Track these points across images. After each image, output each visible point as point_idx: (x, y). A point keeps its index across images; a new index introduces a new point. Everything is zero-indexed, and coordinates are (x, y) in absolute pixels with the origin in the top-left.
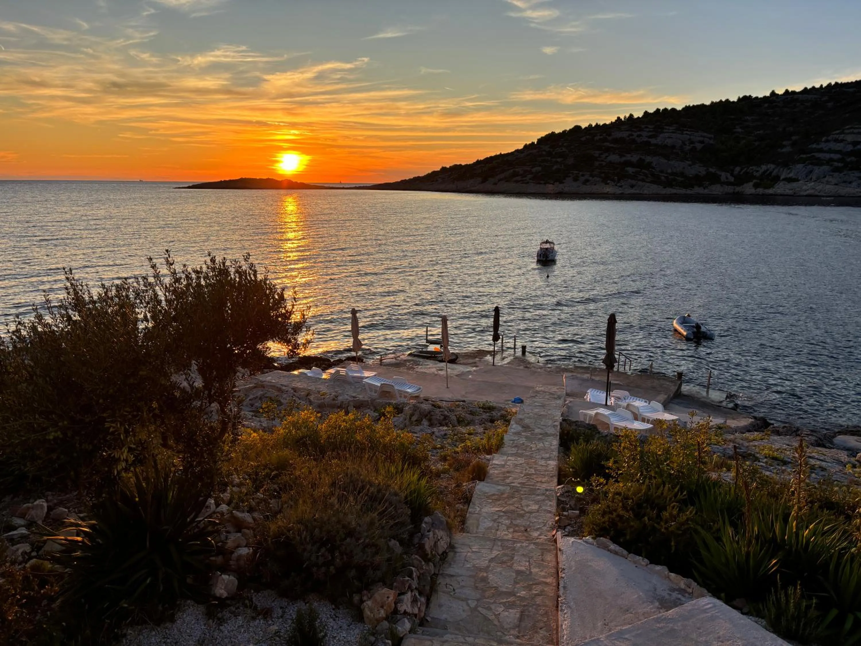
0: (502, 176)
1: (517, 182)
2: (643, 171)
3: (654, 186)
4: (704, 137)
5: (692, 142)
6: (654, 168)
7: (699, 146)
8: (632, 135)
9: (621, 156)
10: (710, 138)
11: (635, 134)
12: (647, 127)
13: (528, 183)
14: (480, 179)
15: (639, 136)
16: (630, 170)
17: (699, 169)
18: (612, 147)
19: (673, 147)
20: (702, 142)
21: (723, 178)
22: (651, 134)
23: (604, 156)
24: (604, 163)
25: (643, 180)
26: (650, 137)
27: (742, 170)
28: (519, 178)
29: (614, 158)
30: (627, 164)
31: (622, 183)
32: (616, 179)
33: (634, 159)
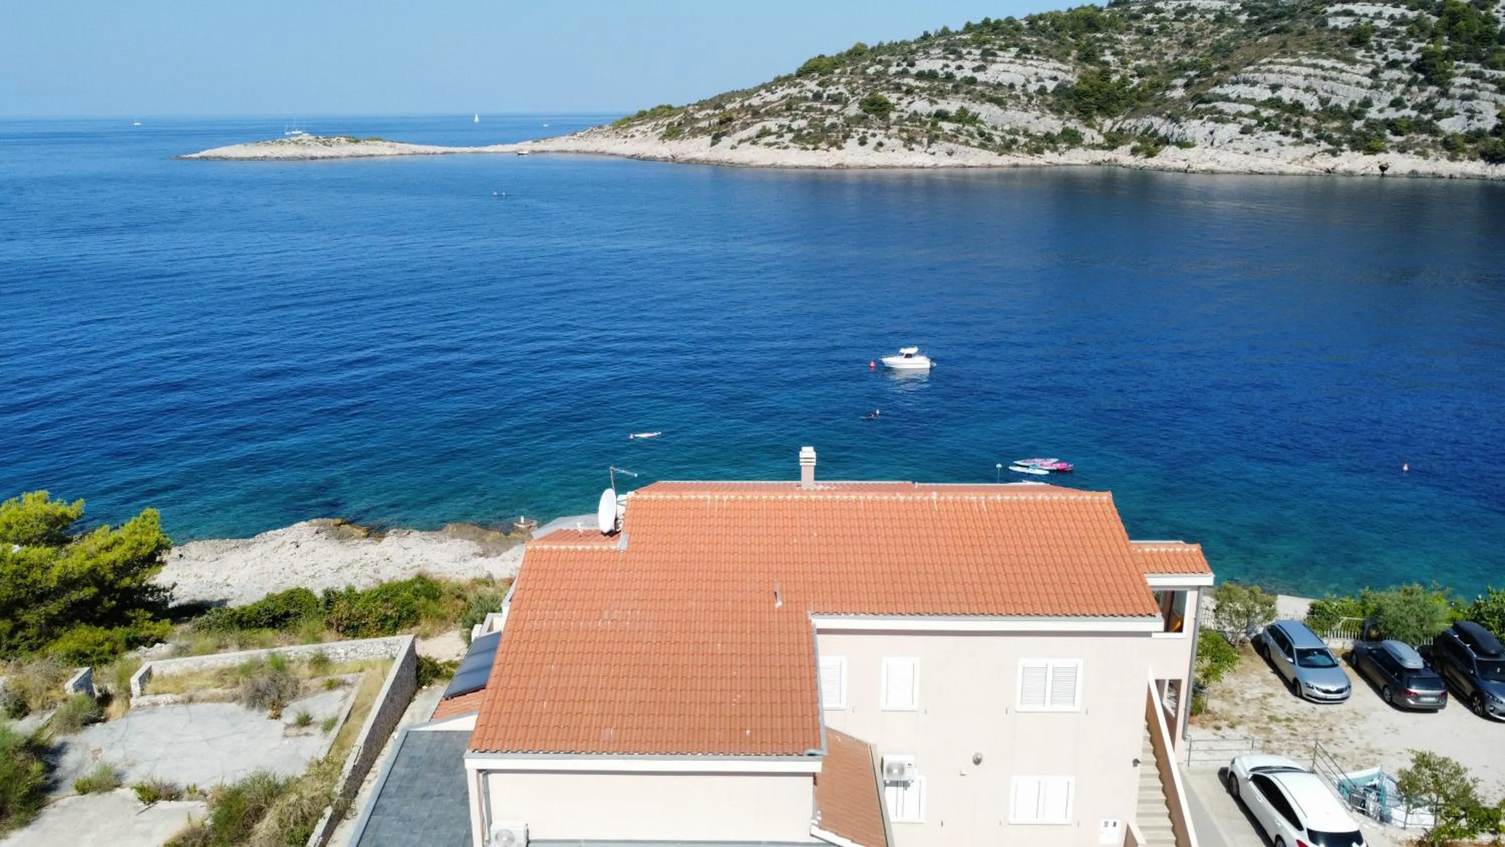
0: (744, 134)
1: (769, 145)
2: (967, 127)
3: (985, 153)
4: (1059, 69)
5: (1040, 80)
6: (982, 122)
7: (1051, 86)
8: (947, 66)
9: (932, 102)
10: (1067, 72)
11: (953, 65)
12: (970, 53)
13: (786, 148)
14: (708, 139)
15: (960, 68)
16: (947, 127)
17: (1052, 124)
18: (917, 87)
19: (1012, 86)
20: (1055, 79)
21: (1087, 140)
22: (976, 64)
23: (904, 103)
24: (906, 116)
25: (967, 143)
26: (975, 70)
27: (1114, 124)
28: (771, 139)
29: (922, 106)
30: (942, 116)
31: (935, 147)
32: (925, 140)
33: (952, 106)
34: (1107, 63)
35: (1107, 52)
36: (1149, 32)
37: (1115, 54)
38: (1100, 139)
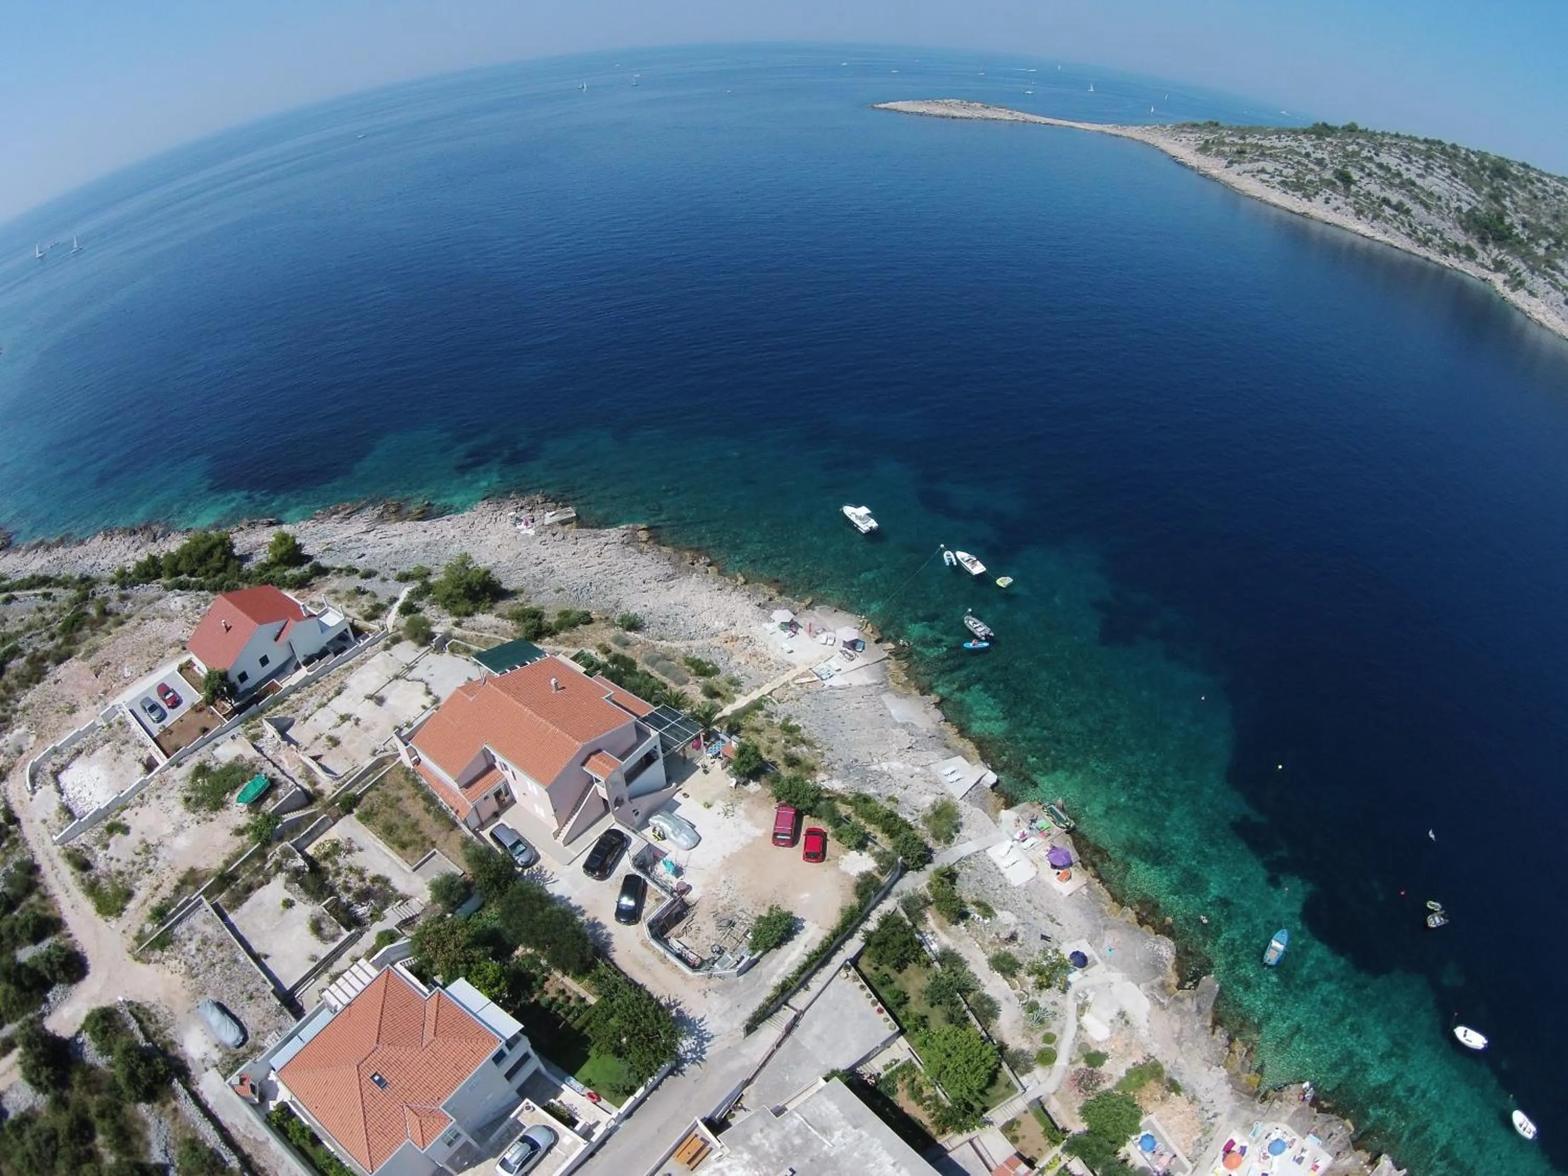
0: (1248, 166)
1: (1263, 181)
2: (1401, 217)
3: (1408, 240)
4: (1474, 198)
5: (1459, 200)
6: (1412, 216)
7: (1466, 208)
8: (1399, 165)
9: (1382, 189)
10: (1478, 202)
11: (1404, 166)
12: (1417, 161)
13: (1273, 187)
14: (1225, 162)
15: (1408, 170)
16: (1388, 211)
17: (1458, 236)
18: (1375, 173)
19: (1439, 198)
20: (1469, 204)
21: (1479, 260)
22: (1420, 172)
23: (1364, 181)
24: (1362, 192)
25: (1398, 229)
26: (1419, 176)
27: (1500, 254)
28: (1265, 177)
29: (1374, 188)
30: (1386, 201)
31: (1375, 223)
32: (1370, 215)
33: (1395, 198)
34: (1504, 207)
35: (1508, 199)
36: (1536, 197)
37: (1513, 202)
38: (1488, 262)
